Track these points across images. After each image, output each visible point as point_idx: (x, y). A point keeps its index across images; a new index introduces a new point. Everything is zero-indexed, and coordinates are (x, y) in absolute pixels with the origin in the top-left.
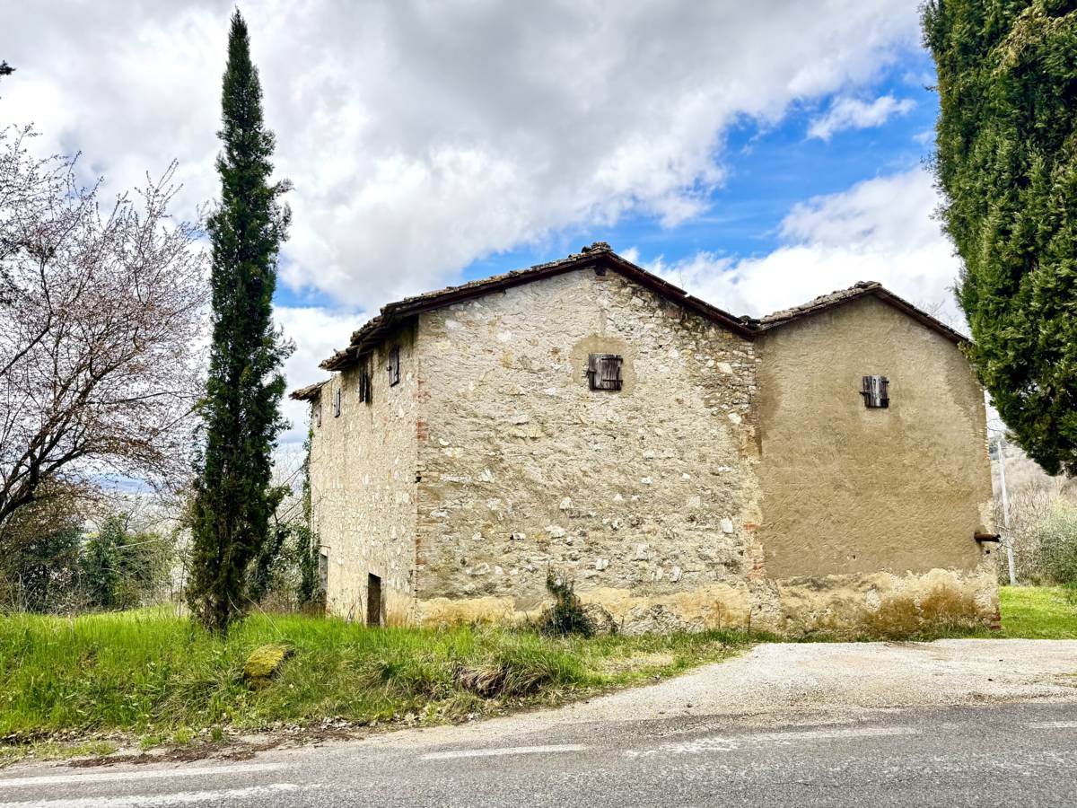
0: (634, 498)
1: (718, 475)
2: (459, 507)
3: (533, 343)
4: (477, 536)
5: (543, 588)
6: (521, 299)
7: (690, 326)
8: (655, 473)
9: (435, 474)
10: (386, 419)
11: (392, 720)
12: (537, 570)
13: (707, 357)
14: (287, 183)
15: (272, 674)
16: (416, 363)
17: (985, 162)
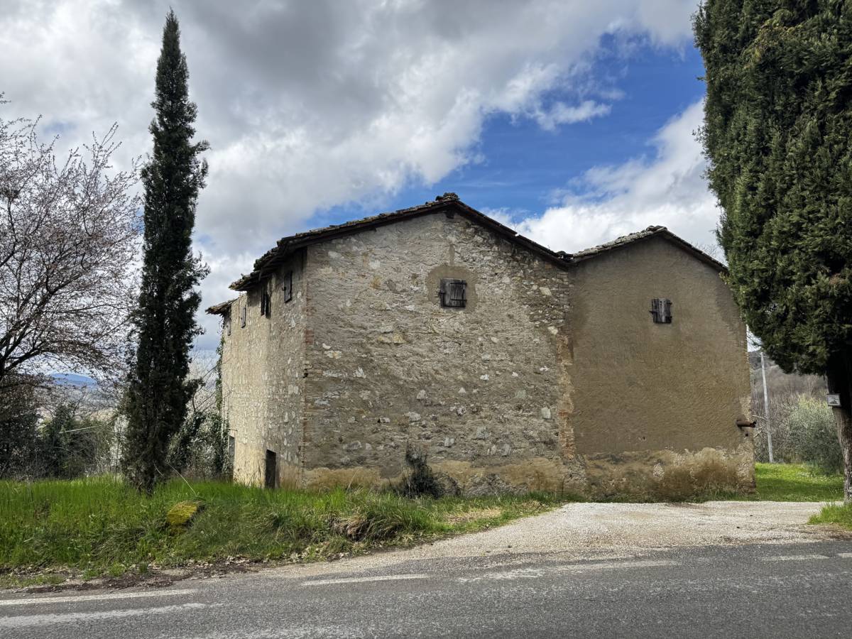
0: (475, 391)
1: (539, 374)
2: (338, 397)
3: (397, 270)
4: (352, 420)
5: (402, 460)
6: (389, 235)
7: (519, 258)
8: (491, 372)
9: (319, 371)
10: (281, 328)
11: (281, 558)
12: (398, 446)
13: (532, 283)
14: (206, 143)
15: (188, 523)
16: (305, 285)
17: (739, 135)
